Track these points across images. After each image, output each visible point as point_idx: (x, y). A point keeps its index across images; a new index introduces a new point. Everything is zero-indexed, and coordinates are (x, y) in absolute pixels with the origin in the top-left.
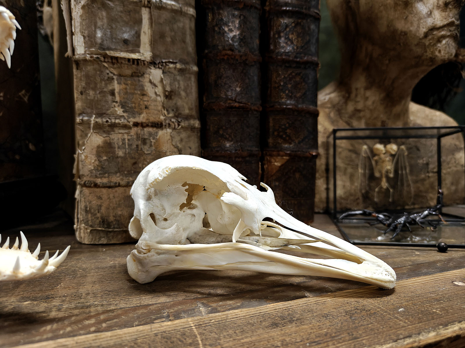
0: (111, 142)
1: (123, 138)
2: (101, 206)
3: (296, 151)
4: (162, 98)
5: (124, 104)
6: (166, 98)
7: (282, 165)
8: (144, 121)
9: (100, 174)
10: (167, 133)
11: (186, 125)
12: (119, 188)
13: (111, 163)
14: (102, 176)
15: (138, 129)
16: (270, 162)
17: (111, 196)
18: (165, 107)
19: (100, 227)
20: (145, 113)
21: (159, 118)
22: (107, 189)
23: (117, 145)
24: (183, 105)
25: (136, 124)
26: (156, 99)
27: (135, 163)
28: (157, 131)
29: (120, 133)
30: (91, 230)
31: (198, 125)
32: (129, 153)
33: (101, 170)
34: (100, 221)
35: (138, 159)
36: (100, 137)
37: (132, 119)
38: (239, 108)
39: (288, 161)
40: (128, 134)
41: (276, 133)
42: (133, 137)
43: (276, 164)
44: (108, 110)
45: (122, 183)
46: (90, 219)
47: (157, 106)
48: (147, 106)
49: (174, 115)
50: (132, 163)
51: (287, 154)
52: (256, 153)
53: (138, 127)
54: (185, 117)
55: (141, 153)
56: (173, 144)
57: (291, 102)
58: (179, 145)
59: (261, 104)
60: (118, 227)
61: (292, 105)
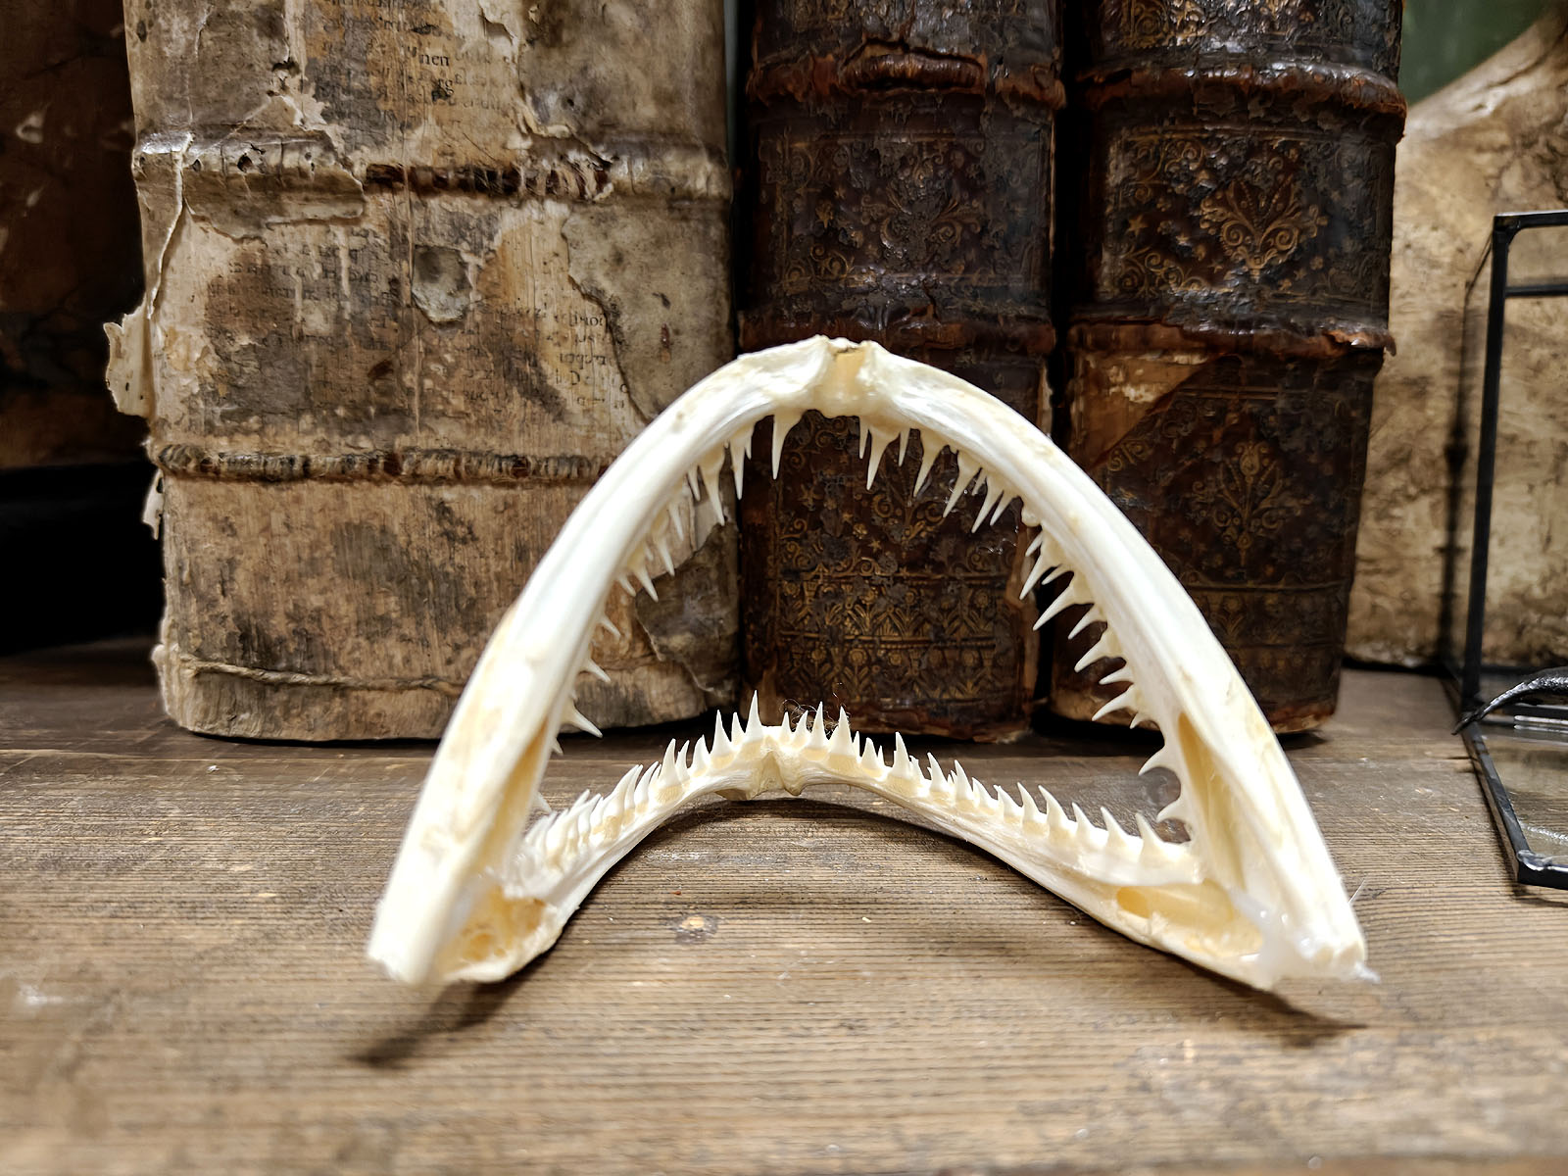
0: (272, 262)
1: (325, 247)
2: (232, 564)
3: (1246, 324)
4: (516, 41)
5: (327, 78)
6: (531, 42)
7: (1162, 400)
8: (428, 160)
9: (224, 416)
10: (542, 223)
11: (637, 179)
12: (312, 483)
13: (271, 365)
14: (234, 425)
15: (397, 198)
16: (1101, 382)
17: (277, 520)
18: (527, 84)
19: (229, 661)
20: (431, 120)
21: (504, 147)
22: (254, 485)
23: (298, 279)
24: (627, 77)
25: (385, 179)
26: (489, 46)
27: (382, 370)
28: (493, 210)
29: (311, 222)
30: (199, 674)
31: (708, 179)
32: (353, 317)
33: (228, 398)
34: (230, 635)
35: (398, 347)
36: (221, 237)
37: (365, 149)
38: (921, 80)
39: (1197, 375)
40: (349, 222)
41: (1136, 226)
42: (371, 239)
43: (1131, 392)
44: (249, 106)
45: (321, 462)
46: (195, 620)
47: (493, 82)
48: (443, 85)
49: (574, 129)
50: (369, 366)
51: (1197, 336)
52: (1023, 329)
53: (394, 191)
54: (634, 139)
55: (411, 321)
56: (571, 280)
57: (1229, 45)
58: (605, 283)
59: (1059, 67)
60: (307, 665)
61: (1236, 60)
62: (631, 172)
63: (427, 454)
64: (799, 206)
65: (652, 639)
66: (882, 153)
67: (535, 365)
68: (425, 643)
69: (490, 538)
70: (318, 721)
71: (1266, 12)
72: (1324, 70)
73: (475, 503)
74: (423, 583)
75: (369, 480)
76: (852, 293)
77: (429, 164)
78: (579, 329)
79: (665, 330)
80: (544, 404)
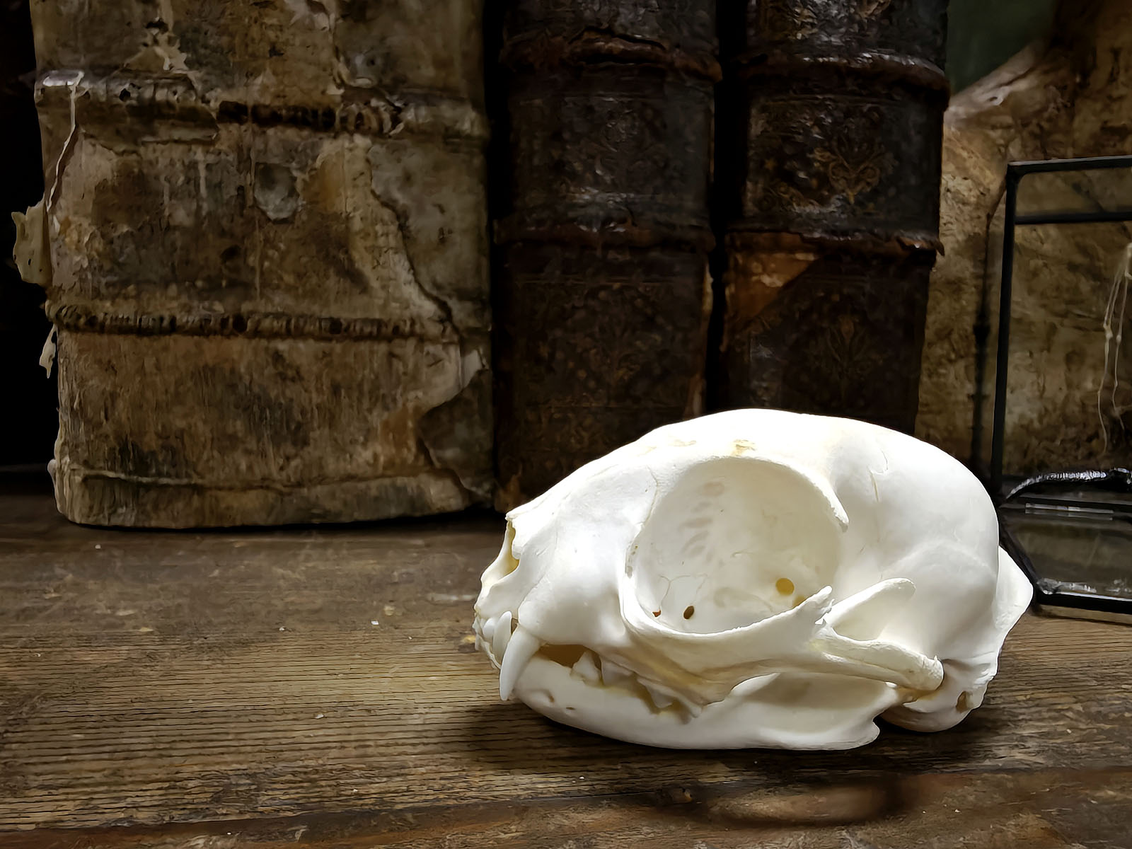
0: (147, 171)
1: (187, 162)
2: (113, 396)
3: (845, 233)
4: (333, 16)
5: (189, 35)
6: (344, 17)
7: (787, 286)
8: (267, 100)
9: (108, 285)
10: (351, 150)
11: (421, 121)
12: (174, 336)
13: (144, 247)
14: (117, 291)
15: (243, 127)
16: (746, 273)
17: (149, 363)
18: (340, 47)
19: (111, 469)
20: (269, 71)
21: (323, 92)
22: (133, 337)
23: (167, 185)
24: (413, 47)
25: (233, 113)
26: (312, 21)
27: (231, 253)
28: (316, 140)
29: (177, 142)
30: (85, 480)
31: (472, 124)
32: (209, 214)
33: (111, 272)
34: (112, 450)
35: (243, 238)
36: (106, 150)
37: (218, 90)
38: (623, 57)
39: (811, 267)
40: (207, 143)
41: (770, 164)
42: (223, 156)
43: (766, 280)
44: (129, 54)
45: (184, 320)
46: (83, 438)
47: (315, 46)
48: (278, 47)
49: (375, 82)
50: (223, 250)
51: (812, 241)
52: (693, 235)
53: (241, 122)
54: (418, 91)
55: (253, 218)
56: (373, 192)
57: (833, 39)
58: (398, 195)
59: (717, 52)
60: (173, 471)
61: (838, 50)
62: (416, 116)
63: (267, 315)
64: (537, 145)
65: (431, 451)
66: (597, 108)
67: (347, 252)
68: (263, 454)
69: (313, 378)
70: (180, 513)
71: (857, 17)
72: (897, 59)
73: (302, 352)
74: (262, 411)
75: (222, 335)
76: (574, 206)
77: (267, 103)
78: (379, 228)
79: (441, 231)
80: (353, 281)
